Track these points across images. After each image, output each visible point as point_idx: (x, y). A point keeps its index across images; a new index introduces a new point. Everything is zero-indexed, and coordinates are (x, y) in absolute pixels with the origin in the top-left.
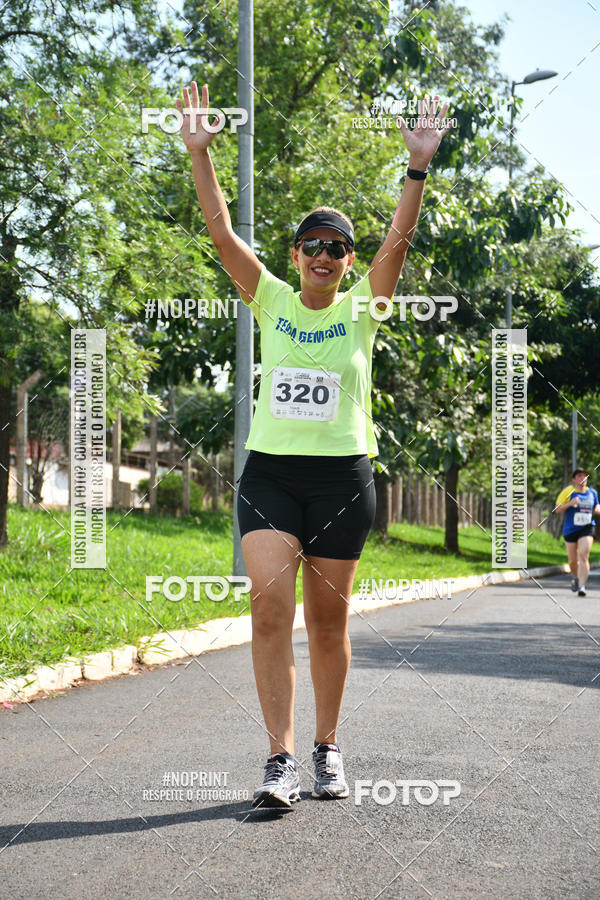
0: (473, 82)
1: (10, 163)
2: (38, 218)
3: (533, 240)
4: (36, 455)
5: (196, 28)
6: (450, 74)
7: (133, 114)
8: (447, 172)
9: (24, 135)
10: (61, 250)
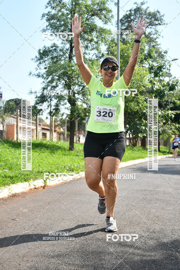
0: (162, 61)
1: (74, 79)
2: (79, 89)
3: (174, 90)
4: (79, 133)
5: (109, 53)
6: (157, 60)
7: (97, 69)
8: (157, 78)
9: (77, 73)
10: (84, 95)
